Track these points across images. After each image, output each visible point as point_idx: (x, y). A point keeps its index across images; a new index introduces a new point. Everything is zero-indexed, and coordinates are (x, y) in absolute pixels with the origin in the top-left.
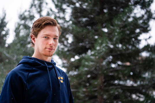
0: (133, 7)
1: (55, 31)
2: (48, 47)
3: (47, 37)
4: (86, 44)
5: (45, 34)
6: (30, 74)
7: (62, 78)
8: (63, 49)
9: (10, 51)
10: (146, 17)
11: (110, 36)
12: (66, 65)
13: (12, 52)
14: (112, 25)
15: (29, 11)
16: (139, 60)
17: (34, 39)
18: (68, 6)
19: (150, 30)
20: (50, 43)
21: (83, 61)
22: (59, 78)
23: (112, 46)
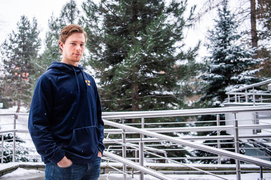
0: (166, 15)
1: (81, 37)
2: (76, 52)
3: (74, 44)
4: (120, 52)
5: (72, 40)
6: (59, 78)
7: (89, 82)
8: (96, 58)
9: (42, 62)
10: (179, 24)
11: (143, 44)
12: (99, 75)
13: (44, 63)
14: (146, 34)
15: (60, 20)
16: (173, 69)
17: (62, 45)
18: (100, 14)
19: (183, 38)
20: (77, 49)
21: (117, 70)
22: (86, 82)
23: (146, 55)
